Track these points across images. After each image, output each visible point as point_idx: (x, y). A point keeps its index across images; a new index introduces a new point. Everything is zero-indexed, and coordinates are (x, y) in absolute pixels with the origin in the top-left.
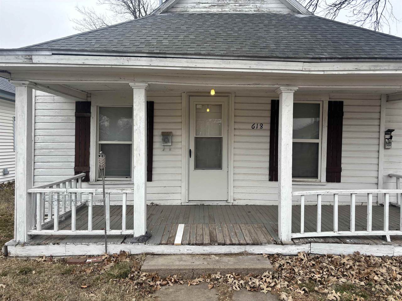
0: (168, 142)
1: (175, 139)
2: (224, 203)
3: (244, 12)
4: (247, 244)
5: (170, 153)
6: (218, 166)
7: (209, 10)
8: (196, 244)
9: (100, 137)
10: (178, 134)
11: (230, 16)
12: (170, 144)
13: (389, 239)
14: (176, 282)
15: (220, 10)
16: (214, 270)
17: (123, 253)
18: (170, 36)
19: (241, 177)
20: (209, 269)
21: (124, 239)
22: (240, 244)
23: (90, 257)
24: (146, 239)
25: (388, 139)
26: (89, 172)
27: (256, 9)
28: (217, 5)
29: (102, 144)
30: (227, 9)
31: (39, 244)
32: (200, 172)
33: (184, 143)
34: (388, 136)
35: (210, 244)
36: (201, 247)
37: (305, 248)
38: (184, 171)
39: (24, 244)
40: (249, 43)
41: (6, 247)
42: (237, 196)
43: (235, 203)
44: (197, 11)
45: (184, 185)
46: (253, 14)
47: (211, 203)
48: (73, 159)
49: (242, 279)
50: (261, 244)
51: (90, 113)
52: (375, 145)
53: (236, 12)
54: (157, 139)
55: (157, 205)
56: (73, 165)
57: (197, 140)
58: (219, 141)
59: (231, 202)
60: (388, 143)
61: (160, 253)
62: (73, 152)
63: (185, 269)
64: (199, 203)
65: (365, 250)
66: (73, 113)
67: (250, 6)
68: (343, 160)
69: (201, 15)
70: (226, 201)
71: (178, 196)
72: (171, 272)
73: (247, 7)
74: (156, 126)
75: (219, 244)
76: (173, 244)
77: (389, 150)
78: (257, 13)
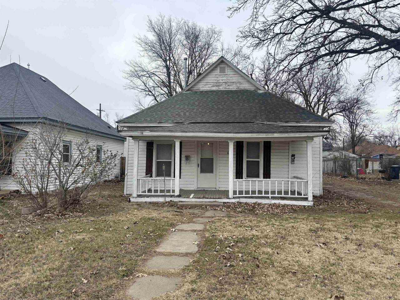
0: (188, 160)
1: (192, 159)
2: (214, 189)
3: (230, 89)
4: (216, 198)
5: (189, 165)
6: (211, 171)
7: (211, 88)
8: (197, 198)
9: (157, 158)
10: (192, 156)
11: (222, 92)
12: (189, 161)
13: (270, 198)
14: (190, 208)
15: (217, 88)
16: (203, 205)
17: (171, 201)
18: (190, 109)
19: (222, 177)
20: (201, 205)
21: (171, 196)
22: (213, 198)
23: (159, 202)
24: (179, 196)
25: (293, 159)
26: (152, 174)
27: (237, 87)
28: (216, 86)
29: (158, 161)
30: (221, 88)
31: (141, 198)
32: (203, 174)
33: (196, 161)
34: (293, 158)
35: (203, 198)
36: (199, 199)
37: (237, 200)
38: (195, 174)
39: (136, 198)
40: (226, 113)
41: (130, 199)
42: (220, 186)
43: (220, 189)
44: (205, 89)
45: (195, 180)
46: (235, 91)
47: (208, 189)
48: (145, 168)
49: (212, 207)
50: (221, 198)
51: (153, 147)
52: (287, 162)
53: (226, 89)
54: (183, 159)
55: (183, 190)
56: (145, 171)
57: (201, 159)
58: (212, 160)
59: (218, 189)
60: (293, 161)
61: (184, 201)
62: (145, 165)
63: (193, 205)
64: (202, 189)
65: (260, 201)
66: (145, 147)
67: (234, 86)
68: (271, 169)
69: (207, 92)
70: (215, 188)
71: (193, 186)
72: (188, 205)
73: (232, 86)
74: (182, 153)
75: (206, 198)
76: (189, 198)
77: (294, 165)
78: (238, 89)
